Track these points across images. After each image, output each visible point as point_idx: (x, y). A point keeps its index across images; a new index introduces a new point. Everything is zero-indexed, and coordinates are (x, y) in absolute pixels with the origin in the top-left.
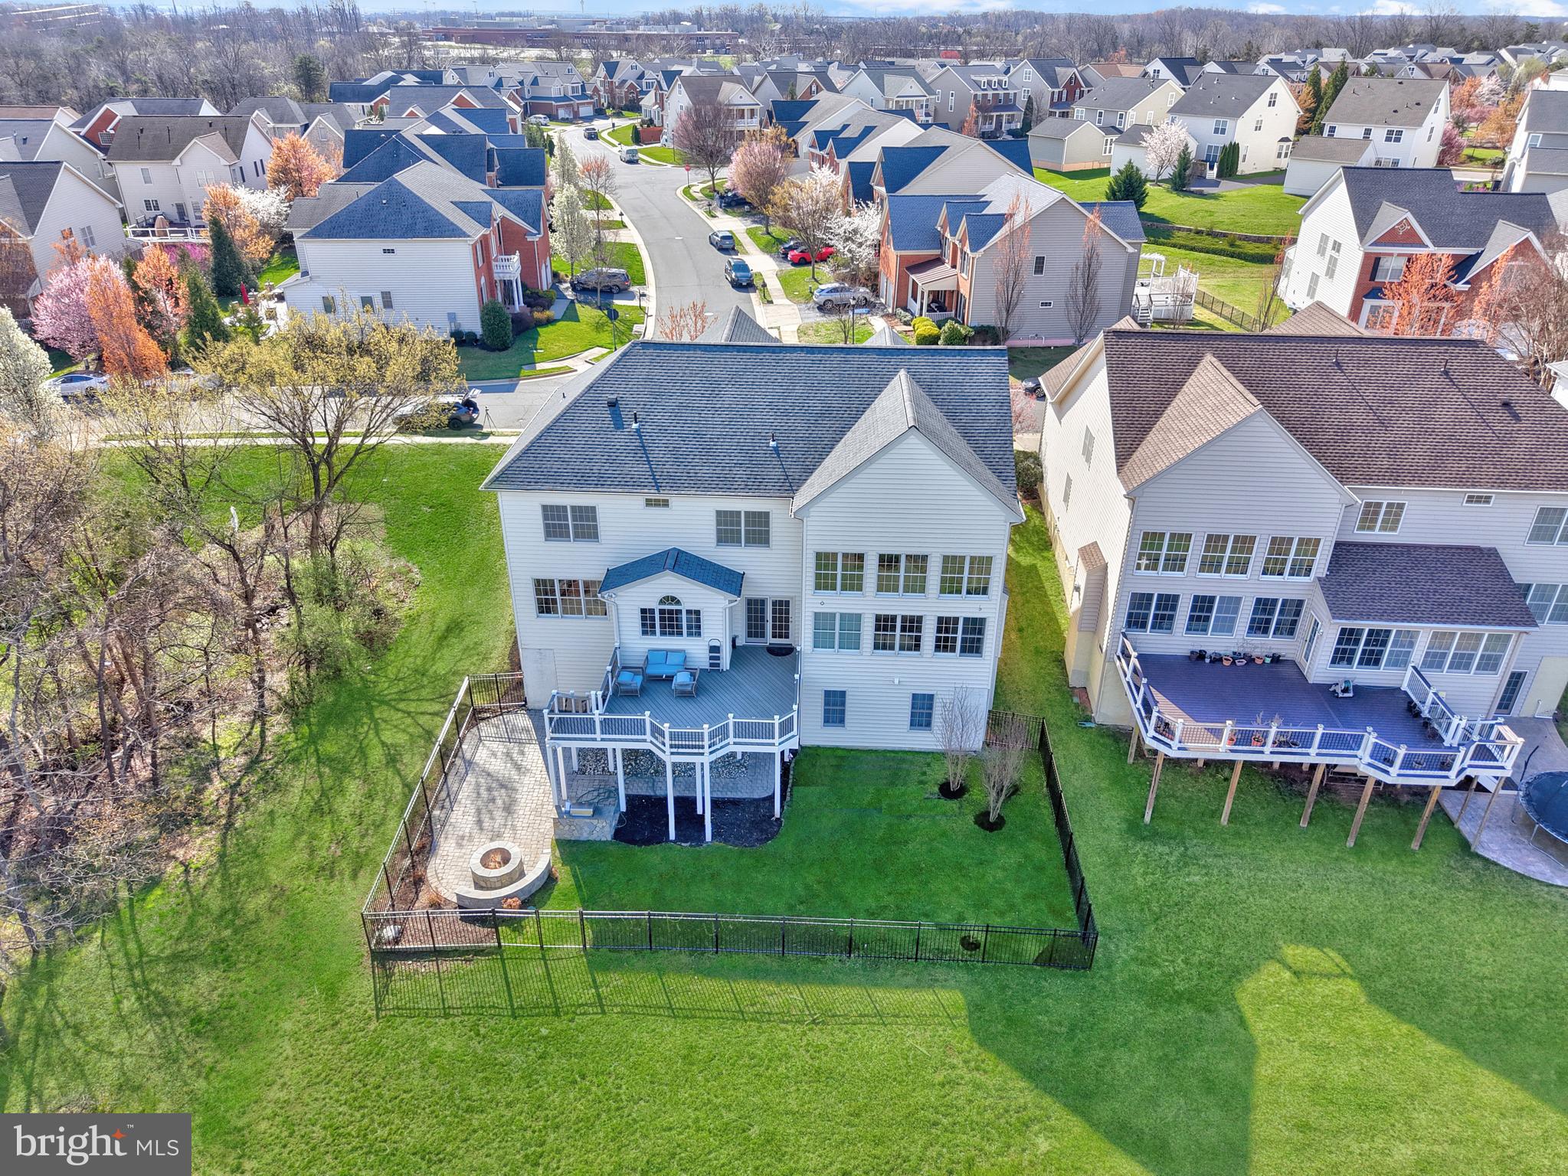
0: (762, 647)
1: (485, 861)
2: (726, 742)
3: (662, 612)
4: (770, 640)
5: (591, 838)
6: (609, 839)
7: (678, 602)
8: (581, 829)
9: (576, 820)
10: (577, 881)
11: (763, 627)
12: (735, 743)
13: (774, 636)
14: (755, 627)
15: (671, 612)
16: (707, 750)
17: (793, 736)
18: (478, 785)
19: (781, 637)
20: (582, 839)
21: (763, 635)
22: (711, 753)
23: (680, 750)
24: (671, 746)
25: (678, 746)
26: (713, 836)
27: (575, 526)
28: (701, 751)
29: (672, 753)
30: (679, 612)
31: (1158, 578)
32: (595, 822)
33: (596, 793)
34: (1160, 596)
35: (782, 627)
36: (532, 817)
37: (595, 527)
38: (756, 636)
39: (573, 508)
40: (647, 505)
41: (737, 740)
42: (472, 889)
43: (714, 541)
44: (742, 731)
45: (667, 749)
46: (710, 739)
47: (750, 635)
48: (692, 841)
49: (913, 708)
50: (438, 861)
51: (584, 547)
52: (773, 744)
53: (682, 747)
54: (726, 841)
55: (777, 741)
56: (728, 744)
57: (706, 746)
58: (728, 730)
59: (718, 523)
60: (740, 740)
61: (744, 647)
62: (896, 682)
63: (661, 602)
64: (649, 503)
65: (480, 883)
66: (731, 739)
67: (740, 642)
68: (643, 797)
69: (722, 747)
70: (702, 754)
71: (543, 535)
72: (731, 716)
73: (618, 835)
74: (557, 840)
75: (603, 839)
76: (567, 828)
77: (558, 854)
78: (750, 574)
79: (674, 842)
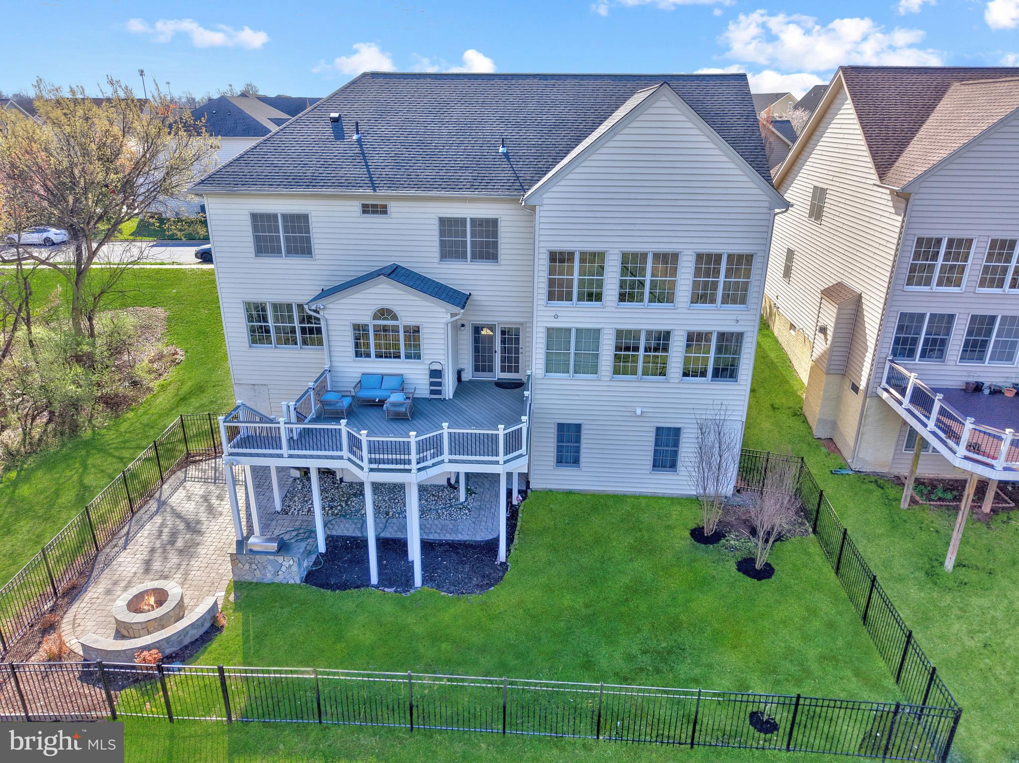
0: (490, 382)
1: (135, 605)
2: (439, 459)
3: (377, 329)
4: (499, 374)
5: (277, 580)
6: (298, 582)
7: (395, 317)
8: (265, 568)
9: (258, 557)
10: (246, 631)
11: (491, 360)
12: (450, 461)
13: (503, 370)
14: (482, 362)
15: (385, 329)
16: (414, 466)
17: (521, 456)
18: (163, 525)
19: (510, 371)
20: (266, 581)
21: (491, 370)
22: (419, 470)
23: (382, 466)
24: (371, 461)
25: (379, 461)
26: (424, 581)
27: (287, 239)
28: (407, 467)
29: (371, 470)
30: (396, 329)
31: (932, 294)
32: (280, 559)
33: (294, 533)
34: (933, 316)
35: (511, 361)
36: (214, 557)
37: (308, 240)
38: (484, 370)
39: (284, 216)
40: (364, 212)
41: (453, 457)
42: (111, 640)
43: (437, 255)
44: (460, 445)
45: (365, 464)
46: (419, 452)
47: (477, 369)
48: (398, 586)
49: (656, 445)
50: (83, 605)
51: (297, 263)
52: (497, 463)
53: (384, 462)
54: (438, 587)
55: (501, 458)
56: (442, 462)
57: (414, 462)
58: (441, 442)
59: (442, 233)
60: (457, 457)
61: (470, 381)
62: (639, 412)
63: (376, 317)
64: (367, 209)
65: (122, 631)
66: (446, 456)
67: (467, 376)
68: (349, 538)
69: (434, 465)
70: (409, 471)
71: (253, 250)
72: (445, 425)
73: (311, 578)
74: (235, 582)
75: (291, 582)
76: (247, 566)
77: (232, 598)
78: (477, 295)
79: (377, 587)
